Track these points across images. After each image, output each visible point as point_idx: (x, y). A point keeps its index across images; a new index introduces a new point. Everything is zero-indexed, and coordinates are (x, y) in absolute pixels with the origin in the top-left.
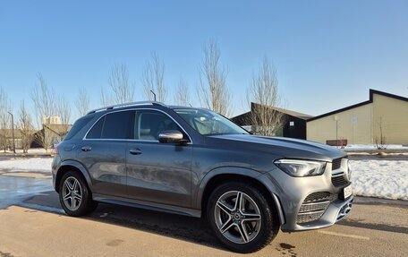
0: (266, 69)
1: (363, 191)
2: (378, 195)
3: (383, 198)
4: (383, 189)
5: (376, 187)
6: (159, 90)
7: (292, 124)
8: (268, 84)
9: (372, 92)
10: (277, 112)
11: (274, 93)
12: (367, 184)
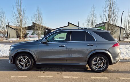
9: (69, 23)
10: (43, 27)
11: (42, 20)
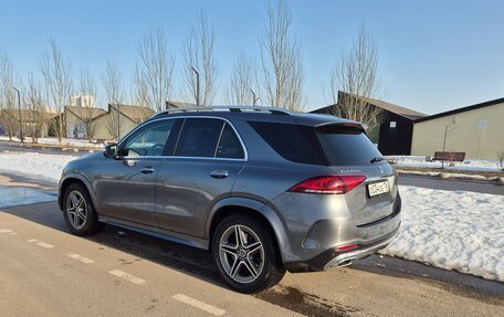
0: (362, 43)
1: (407, 249)
2: (426, 259)
3: (431, 266)
4: (437, 249)
5: (429, 244)
6: (206, 67)
7: (393, 124)
8: (362, 66)
10: (373, 107)
11: (371, 80)
12: (418, 239)
